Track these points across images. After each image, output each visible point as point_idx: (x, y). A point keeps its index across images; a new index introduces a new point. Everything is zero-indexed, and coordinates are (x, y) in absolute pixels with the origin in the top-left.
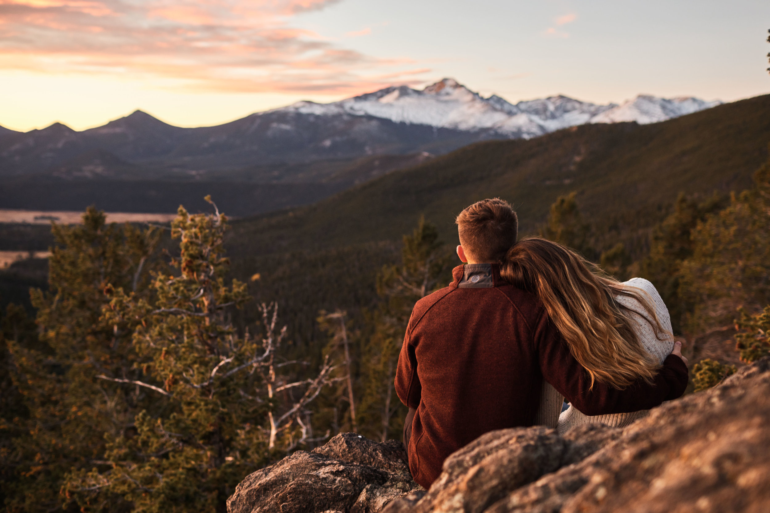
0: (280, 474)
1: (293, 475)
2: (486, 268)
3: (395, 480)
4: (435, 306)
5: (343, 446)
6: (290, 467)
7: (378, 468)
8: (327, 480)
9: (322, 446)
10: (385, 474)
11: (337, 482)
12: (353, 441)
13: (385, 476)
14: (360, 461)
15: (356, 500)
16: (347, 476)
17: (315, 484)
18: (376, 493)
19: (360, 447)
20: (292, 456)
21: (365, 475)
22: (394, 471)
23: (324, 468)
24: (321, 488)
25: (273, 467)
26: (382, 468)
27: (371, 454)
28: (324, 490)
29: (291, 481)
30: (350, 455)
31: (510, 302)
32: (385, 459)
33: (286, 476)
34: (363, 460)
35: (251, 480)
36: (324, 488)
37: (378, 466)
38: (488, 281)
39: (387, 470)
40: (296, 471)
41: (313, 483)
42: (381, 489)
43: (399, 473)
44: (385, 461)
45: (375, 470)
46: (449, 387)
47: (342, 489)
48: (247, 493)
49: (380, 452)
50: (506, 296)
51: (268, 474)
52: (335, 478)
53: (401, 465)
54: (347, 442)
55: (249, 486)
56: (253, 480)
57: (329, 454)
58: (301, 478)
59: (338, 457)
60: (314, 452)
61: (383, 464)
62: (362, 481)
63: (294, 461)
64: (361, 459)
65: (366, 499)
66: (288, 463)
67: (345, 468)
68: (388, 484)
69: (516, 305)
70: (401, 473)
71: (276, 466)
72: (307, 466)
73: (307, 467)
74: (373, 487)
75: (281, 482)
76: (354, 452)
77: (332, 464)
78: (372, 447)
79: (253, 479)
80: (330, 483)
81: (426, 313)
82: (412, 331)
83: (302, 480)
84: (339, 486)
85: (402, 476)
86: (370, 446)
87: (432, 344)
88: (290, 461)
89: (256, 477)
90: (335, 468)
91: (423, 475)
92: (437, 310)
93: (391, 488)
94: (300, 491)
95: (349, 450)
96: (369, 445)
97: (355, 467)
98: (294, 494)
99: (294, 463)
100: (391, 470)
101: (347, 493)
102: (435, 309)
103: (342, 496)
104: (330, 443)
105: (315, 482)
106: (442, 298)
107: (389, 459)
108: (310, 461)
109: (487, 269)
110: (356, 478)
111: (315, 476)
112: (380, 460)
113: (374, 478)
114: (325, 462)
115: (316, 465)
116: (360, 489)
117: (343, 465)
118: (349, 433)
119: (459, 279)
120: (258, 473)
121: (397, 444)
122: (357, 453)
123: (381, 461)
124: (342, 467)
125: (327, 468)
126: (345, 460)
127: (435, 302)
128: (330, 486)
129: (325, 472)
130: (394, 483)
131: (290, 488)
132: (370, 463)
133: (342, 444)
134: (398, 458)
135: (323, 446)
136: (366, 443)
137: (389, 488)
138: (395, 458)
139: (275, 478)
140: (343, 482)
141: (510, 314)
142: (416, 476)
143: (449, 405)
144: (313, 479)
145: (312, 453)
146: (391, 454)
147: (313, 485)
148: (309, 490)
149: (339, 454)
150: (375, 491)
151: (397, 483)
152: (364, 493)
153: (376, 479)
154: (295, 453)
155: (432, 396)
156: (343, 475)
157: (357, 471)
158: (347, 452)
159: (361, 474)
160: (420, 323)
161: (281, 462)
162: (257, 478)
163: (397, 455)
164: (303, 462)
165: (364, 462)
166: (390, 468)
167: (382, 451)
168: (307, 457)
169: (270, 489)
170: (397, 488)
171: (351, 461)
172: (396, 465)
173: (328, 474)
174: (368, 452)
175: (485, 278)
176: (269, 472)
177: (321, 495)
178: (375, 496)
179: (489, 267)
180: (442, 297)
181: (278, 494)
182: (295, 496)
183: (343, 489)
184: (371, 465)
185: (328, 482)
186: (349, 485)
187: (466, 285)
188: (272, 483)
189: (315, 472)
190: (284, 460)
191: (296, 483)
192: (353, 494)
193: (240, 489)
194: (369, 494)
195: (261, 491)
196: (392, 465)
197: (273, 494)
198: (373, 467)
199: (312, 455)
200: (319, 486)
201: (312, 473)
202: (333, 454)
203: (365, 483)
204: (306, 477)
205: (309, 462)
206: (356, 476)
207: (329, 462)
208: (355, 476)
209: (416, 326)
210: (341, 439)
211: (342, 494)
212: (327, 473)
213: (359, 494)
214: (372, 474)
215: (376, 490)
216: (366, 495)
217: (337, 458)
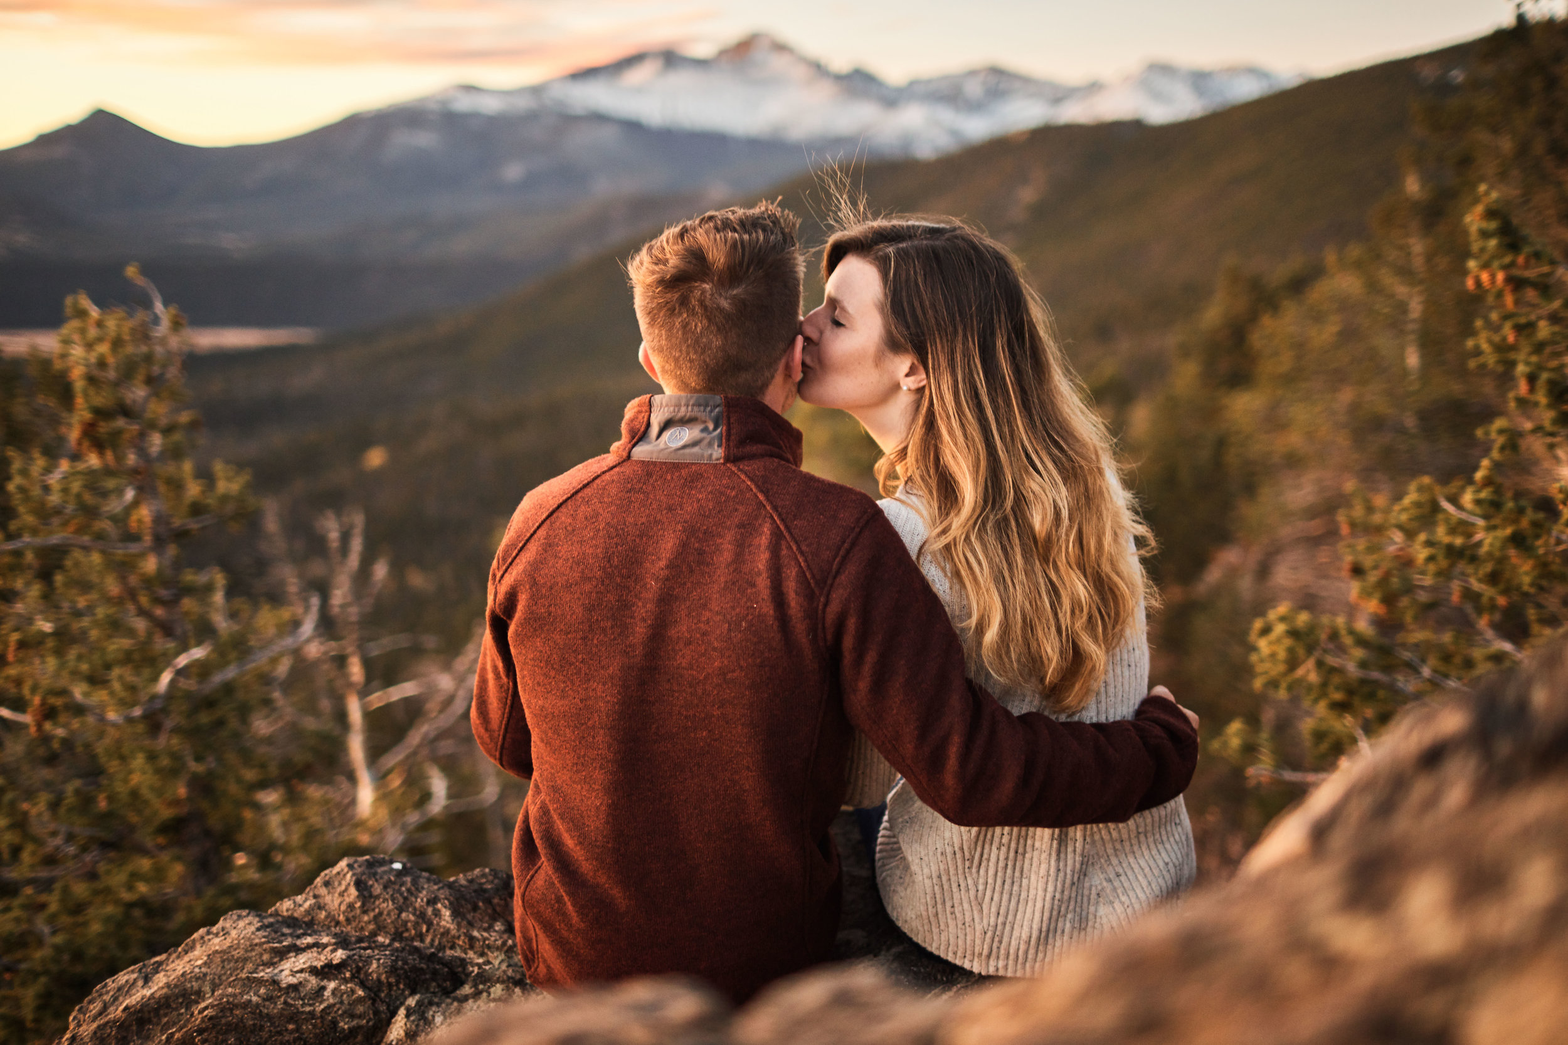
0: (179, 980)
1: (213, 982)
2: (709, 408)
3: (484, 979)
4: (563, 509)
5: (349, 896)
6: (205, 958)
7: (441, 948)
8: (301, 989)
9: (297, 895)
10: (459, 963)
11: (327, 993)
12: (377, 880)
13: (460, 969)
14: (395, 934)
15: (383, 1038)
16: (353, 977)
17: (267, 1003)
18: (433, 1017)
19: (392, 895)
20: (217, 926)
21: (402, 972)
22: (482, 954)
23: (293, 959)
24: (285, 1012)
25: (167, 959)
26: (452, 947)
27: (421, 913)
28: (294, 1016)
29: (207, 996)
30: (366, 918)
31: (764, 506)
32: (459, 925)
33: (194, 983)
34: (400, 930)
35: (107, 998)
36: (295, 1013)
37: (440, 943)
38: (710, 445)
39: (466, 954)
40: (220, 968)
41: (264, 1000)
42: (447, 1005)
43: (497, 959)
44: (458, 930)
45: (433, 954)
46: (594, 737)
47: (340, 1012)
48: (95, 1033)
49: (445, 907)
50: (754, 490)
51: (151, 979)
52: (322, 984)
53: (501, 938)
54: (359, 884)
55: (100, 1014)
56: (112, 996)
57: (313, 918)
58: (230, 990)
59: (338, 923)
60: (276, 914)
61: (454, 937)
62: (395, 988)
63: (217, 940)
64: (395, 927)
65: (407, 1034)
66: (204, 948)
67: (349, 957)
68: (467, 989)
69: (780, 515)
70: (500, 958)
71: (174, 956)
72: (250, 954)
73: (250, 958)
74: (426, 1001)
75: (180, 1000)
76: (377, 910)
77: (316, 945)
78: (424, 892)
79: (111, 993)
80: (310, 999)
81: (538, 527)
82: (502, 576)
83: (234, 995)
84: (334, 1005)
85: (504, 967)
86: (420, 892)
87: (550, 614)
88: (209, 940)
89: (119, 989)
90: (323, 958)
91: (548, 967)
92: (569, 521)
93: (475, 1001)
94: (229, 1024)
95: (363, 905)
96: (417, 889)
97: (376, 952)
98: (214, 1034)
99: (217, 948)
100: (475, 953)
101: (355, 1023)
102: (563, 517)
103: (344, 1029)
104: (315, 887)
105: (269, 998)
106: (585, 486)
107: (471, 924)
108: (257, 941)
109: (711, 411)
110: (379, 980)
111: (267, 981)
112: (444, 927)
113: (428, 976)
114: (298, 942)
115: (273, 950)
116: (392, 1008)
117: (344, 949)
118: (367, 857)
119: (636, 434)
120: (126, 977)
121: (496, 881)
122: (385, 913)
123: (447, 932)
124: (340, 955)
125: (300, 956)
126: (356, 931)
127: (564, 498)
128: (310, 1005)
129: (295, 969)
130: (481, 987)
131: (200, 1016)
132: (421, 937)
133: (346, 890)
134: (494, 918)
135: (299, 897)
136: (409, 885)
137: (470, 1001)
138: (487, 918)
139: (165, 991)
140: (344, 993)
141: (764, 539)
142: (533, 969)
143: (596, 787)
144: (262, 991)
145: (271, 915)
146: (475, 908)
147: (264, 1006)
148: (253, 1019)
149: (339, 915)
150: (431, 1013)
151: (489, 987)
152: (399, 1018)
153: (433, 980)
154: (225, 919)
155: (552, 760)
156: (344, 974)
157: (381, 961)
158: (358, 911)
159: (393, 970)
160: (522, 554)
161: (187, 945)
162: (126, 990)
163: (494, 910)
164: (239, 944)
165: (406, 935)
166: (472, 947)
167: (451, 903)
168: (253, 928)
169: (155, 1020)
170: (490, 1000)
171: (370, 933)
172: (488, 939)
173: (303, 975)
174: (415, 909)
175: (704, 435)
176: (157, 972)
177: (287, 1030)
178: (429, 1026)
179: (718, 406)
180: (586, 482)
181: (173, 1034)
182: (217, 1038)
183: (345, 1012)
184: (422, 941)
185: (302, 995)
186: (360, 1000)
187: (652, 452)
188: (157, 1003)
189: (268, 970)
190: (194, 939)
191: (216, 1003)
192: (371, 1023)
193: (79, 1021)
194: (414, 1021)
195: (131, 1025)
196: (478, 940)
197: (162, 1032)
198: (428, 948)
199: (266, 921)
200: (280, 1007)
201: (262, 974)
202: (323, 914)
203: (403, 990)
204: (244, 985)
205: (256, 945)
206: (379, 975)
207: (309, 940)
208: (375, 976)
209: (512, 561)
210: (345, 875)
211: (341, 1024)
212: (301, 971)
213: (388, 1023)
214: (423, 966)
215: (434, 1008)
216: (406, 1024)
217: (335, 927)
